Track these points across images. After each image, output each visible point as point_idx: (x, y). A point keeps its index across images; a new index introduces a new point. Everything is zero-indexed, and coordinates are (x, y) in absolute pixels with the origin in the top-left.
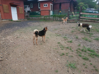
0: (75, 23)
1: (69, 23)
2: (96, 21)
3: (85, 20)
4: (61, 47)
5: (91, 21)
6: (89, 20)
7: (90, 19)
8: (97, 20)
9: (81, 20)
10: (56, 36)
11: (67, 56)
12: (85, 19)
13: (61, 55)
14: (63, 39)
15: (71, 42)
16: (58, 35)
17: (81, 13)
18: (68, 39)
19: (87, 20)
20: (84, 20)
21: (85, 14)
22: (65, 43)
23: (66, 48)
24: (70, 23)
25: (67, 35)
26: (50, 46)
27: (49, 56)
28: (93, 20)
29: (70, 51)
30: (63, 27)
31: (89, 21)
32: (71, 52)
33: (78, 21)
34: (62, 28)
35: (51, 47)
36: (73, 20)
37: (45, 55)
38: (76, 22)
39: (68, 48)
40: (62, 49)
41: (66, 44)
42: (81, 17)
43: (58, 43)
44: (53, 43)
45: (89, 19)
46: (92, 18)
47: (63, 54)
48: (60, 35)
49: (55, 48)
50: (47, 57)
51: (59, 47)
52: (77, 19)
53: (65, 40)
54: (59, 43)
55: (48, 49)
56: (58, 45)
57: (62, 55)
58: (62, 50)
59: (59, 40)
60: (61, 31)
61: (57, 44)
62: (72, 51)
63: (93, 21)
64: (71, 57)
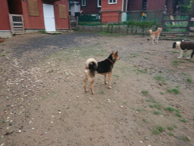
1: (164, 39)
4: (152, 104)
9: (192, 34)
10: (137, 71)
13: (154, 133)
14: (154, 82)
15: (176, 92)
16: (141, 71)
17: (193, 19)
22: (162, 94)
23: (165, 110)
24: (167, 40)
25: (162, 71)
26: (124, 101)
27: (122, 132)
29: (176, 118)
30: (150, 50)
32: (180, 125)
33: (185, 36)
34: (149, 52)
35: (125, 103)
36: (173, 35)
37: (113, 126)
38: (181, 40)
39: (169, 110)
40: (156, 113)
41: (163, 96)
42: (192, 28)
43: (143, 92)
44: (129, 92)
47: (161, 130)
48: (146, 70)
49: (136, 106)
50: (117, 136)
51: (146, 104)
53: (159, 86)
54: (145, 93)
55: (120, 109)
56: (144, 98)
57: (158, 133)
58: (155, 116)
59: (145, 85)
60: (147, 61)
61: (141, 97)
62: (184, 121)
64: (184, 140)
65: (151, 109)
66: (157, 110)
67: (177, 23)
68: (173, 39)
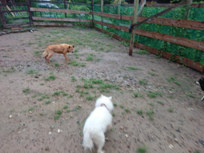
0: (25, 31)
1: (11, 33)
2: (65, 24)
3: (44, 24)
4: (40, 97)
5: (56, 26)
6: (53, 24)
7: (54, 22)
8: (65, 22)
9: (35, 24)
10: (4, 73)
11: (68, 112)
12: (42, 21)
13: (56, 119)
14: (29, 77)
15: (53, 78)
16: (8, 72)
17: (32, 9)
18: (41, 73)
19: (49, 24)
20: (41, 24)
21: (40, 10)
22: (42, 85)
23: (53, 96)
24: (15, 32)
25: (29, 64)
26: (9, 110)
27: (27, 138)
28: (60, 22)
29: (65, 98)
30: (3, 47)
31: (52, 26)
32: (70, 101)
33: (31, 26)
34: (3, 49)
36: (19, 26)
37: (14, 141)
38: (29, 31)
39: (57, 94)
40: (48, 103)
41: (45, 86)
42: (34, 18)
43: (24, 92)
45: (52, 22)
46: (57, 20)
47: (60, 113)
48: (12, 68)
50: (25, 145)
51: (35, 100)
52: (27, 23)
53: (36, 79)
54: (26, 91)
55: (11, 120)
56: (28, 96)
57: (59, 117)
58: (49, 105)
59: (22, 84)
60: (7, 59)
61: (25, 96)
62: (71, 97)
63: (60, 25)
64: (78, 109)
65: (41, 102)
66: (47, 100)
67: (16, 13)
68: (21, 30)
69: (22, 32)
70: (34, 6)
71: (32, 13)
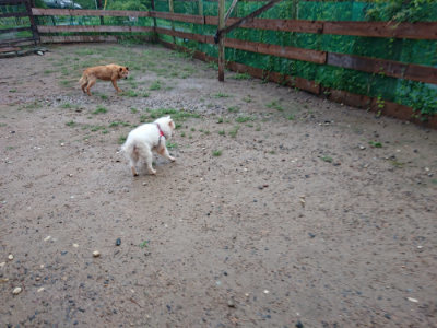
2: (102, 38)
3: (62, 39)
4: (93, 129)
5: (84, 42)
6: (78, 39)
7: (80, 34)
8: (102, 33)
9: (45, 39)
10: (25, 110)
12: (57, 34)
14: (67, 112)
16: (31, 107)
17: (35, 11)
19: (71, 39)
20: (56, 39)
21: (51, 12)
22: (90, 118)
23: (110, 127)
25: (59, 98)
26: (57, 140)
27: (92, 157)
28: (91, 34)
31: (78, 43)
38: (36, 53)
39: (114, 125)
40: (105, 133)
41: (94, 119)
42: (41, 29)
43: (68, 125)
45: (75, 34)
46: (86, 30)
48: (36, 104)
49: (77, 137)
51: (85, 131)
52: (29, 39)
53: (78, 113)
56: (76, 128)
58: (107, 135)
59: (60, 118)
61: (71, 129)
63: (91, 39)
65: (97, 133)
66: (103, 131)
68: (20, 53)
69: (22, 55)
70: (39, 6)
71: (36, 20)
